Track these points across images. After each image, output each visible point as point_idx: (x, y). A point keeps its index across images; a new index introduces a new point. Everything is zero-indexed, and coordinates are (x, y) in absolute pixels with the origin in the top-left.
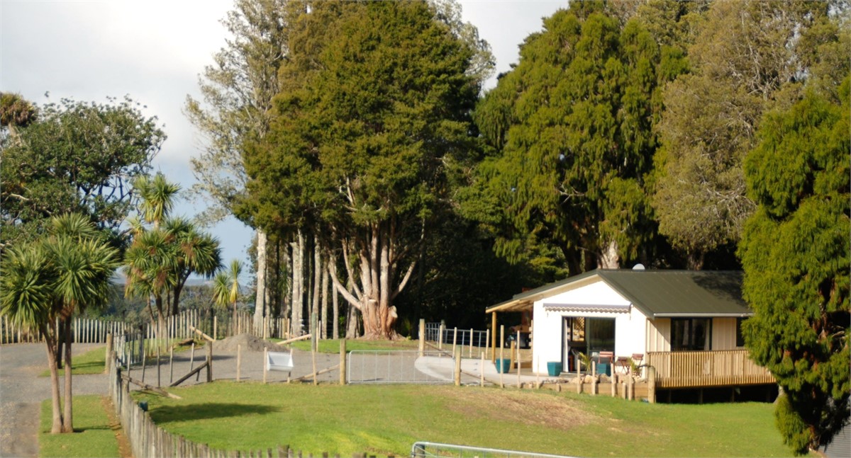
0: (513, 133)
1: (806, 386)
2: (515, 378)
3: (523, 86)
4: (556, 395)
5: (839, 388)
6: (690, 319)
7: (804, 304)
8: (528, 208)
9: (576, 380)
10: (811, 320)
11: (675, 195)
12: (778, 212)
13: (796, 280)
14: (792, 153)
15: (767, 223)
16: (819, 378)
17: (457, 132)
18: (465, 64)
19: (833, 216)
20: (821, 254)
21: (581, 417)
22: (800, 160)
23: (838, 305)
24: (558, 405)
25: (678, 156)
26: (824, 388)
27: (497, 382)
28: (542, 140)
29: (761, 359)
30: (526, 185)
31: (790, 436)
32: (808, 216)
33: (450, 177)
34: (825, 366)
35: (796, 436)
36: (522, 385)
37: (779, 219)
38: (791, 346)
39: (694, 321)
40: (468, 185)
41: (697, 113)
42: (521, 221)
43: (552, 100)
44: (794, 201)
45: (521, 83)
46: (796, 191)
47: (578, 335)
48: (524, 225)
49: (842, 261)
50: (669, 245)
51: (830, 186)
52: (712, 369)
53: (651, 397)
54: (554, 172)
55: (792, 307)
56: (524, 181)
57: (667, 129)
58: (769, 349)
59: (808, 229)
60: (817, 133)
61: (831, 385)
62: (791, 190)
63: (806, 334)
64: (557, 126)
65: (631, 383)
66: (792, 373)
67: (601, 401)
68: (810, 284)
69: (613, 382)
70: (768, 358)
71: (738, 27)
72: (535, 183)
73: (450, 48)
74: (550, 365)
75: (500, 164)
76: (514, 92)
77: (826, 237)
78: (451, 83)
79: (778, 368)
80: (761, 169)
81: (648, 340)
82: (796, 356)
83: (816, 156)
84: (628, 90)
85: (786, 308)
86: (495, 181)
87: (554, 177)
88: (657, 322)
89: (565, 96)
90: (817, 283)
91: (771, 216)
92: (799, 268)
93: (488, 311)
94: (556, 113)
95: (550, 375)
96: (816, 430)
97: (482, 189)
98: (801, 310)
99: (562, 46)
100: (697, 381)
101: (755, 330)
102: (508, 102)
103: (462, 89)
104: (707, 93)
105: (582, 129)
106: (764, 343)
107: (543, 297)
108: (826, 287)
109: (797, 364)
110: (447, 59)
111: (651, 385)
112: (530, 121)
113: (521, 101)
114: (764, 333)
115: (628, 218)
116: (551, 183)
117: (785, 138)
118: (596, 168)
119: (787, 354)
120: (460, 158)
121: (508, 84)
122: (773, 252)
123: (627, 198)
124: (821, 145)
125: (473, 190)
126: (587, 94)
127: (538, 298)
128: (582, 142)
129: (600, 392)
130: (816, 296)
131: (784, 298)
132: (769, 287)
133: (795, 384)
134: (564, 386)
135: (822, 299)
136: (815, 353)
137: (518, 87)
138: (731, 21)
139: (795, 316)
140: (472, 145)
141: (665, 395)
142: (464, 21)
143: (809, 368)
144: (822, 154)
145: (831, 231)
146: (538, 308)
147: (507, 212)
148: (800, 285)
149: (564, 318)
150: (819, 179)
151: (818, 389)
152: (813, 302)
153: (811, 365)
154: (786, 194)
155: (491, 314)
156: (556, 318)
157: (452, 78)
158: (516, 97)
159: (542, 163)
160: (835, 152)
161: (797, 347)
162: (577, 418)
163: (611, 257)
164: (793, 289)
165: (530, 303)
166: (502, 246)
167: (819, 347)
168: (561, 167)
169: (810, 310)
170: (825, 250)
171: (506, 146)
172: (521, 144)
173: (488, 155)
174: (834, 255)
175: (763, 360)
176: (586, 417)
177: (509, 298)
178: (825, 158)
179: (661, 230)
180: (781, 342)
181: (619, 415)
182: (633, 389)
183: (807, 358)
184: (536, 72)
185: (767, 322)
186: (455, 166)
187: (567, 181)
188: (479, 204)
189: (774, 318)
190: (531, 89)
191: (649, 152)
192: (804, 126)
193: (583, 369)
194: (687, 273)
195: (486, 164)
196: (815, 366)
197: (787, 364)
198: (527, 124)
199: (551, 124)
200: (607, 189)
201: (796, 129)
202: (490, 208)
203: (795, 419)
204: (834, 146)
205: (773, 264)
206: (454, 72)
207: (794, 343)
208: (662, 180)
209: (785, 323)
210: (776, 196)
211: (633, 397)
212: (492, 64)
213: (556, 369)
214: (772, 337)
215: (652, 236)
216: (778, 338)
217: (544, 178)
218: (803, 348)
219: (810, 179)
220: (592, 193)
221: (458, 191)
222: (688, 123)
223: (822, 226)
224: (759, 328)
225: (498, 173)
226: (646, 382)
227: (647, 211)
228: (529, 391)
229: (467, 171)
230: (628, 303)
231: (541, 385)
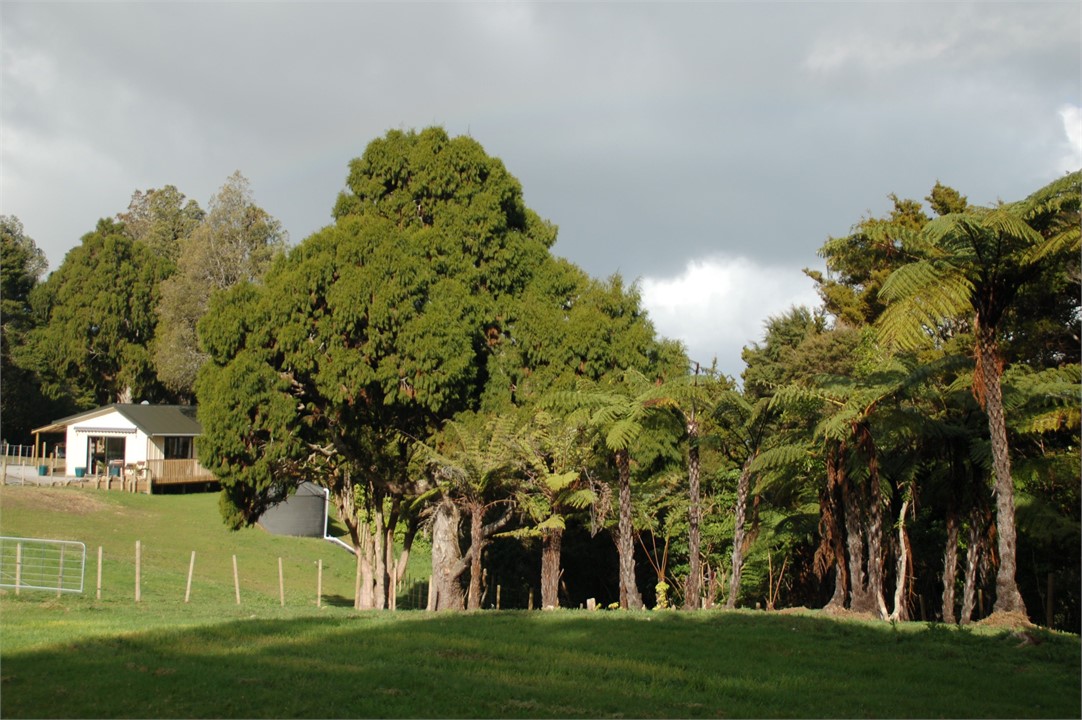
0: (56, 311)
1: (239, 483)
2: (50, 479)
3: (65, 280)
4: (78, 490)
5: (261, 484)
6: (178, 438)
7: (237, 424)
8: (66, 362)
9: (95, 480)
10: (242, 436)
11: (168, 354)
12: (221, 360)
13: (232, 408)
14: (230, 319)
15: (214, 368)
16: (247, 477)
17: (14, 308)
18: (22, 263)
19: (258, 364)
20: (249, 390)
21: (96, 505)
22: (236, 324)
23: (261, 426)
24: (80, 497)
25: (171, 329)
26: (251, 484)
27: (34, 482)
28: (77, 316)
29: (207, 464)
30: (66, 347)
31: (228, 518)
32: (240, 362)
33: (10, 340)
34: (251, 469)
35: (231, 519)
36: (54, 484)
37: (224, 365)
38: (228, 455)
39: (181, 440)
40: (23, 345)
41: (183, 301)
42: (61, 370)
43: (85, 290)
44: (232, 353)
45: (63, 277)
46: (233, 346)
47: (100, 449)
48: (63, 373)
49: (264, 395)
50: (164, 388)
51: (256, 343)
52: (192, 471)
53: (148, 490)
54: (85, 338)
55: (229, 427)
56: (64, 344)
57: (164, 312)
58: (213, 457)
59: (240, 372)
60: (248, 306)
61: (255, 482)
62: (230, 345)
63: (238, 446)
64: (88, 307)
65: (135, 480)
66: (229, 474)
67: (112, 494)
68: (242, 411)
69: (122, 480)
70: (212, 463)
71: (209, 248)
72: (71, 345)
73: (12, 251)
74: (77, 470)
75: (47, 332)
76: (58, 283)
77: (253, 377)
78: (11, 275)
79: (218, 470)
80: (210, 330)
81: (149, 450)
82: (231, 462)
83: (247, 322)
84: (135, 284)
85: (224, 427)
86: (43, 343)
87: (85, 341)
88: (155, 439)
89: (93, 287)
90: (246, 410)
91: (217, 363)
92: (234, 399)
93: (33, 432)
94: (87, 299)
95: (77, 476)
96: (246, 513)
97: (33, 348)
98: (234, 428)
99: (93, 254)
100: (181, 479)
101: (203, 444)
102: (53, 290)
103: (20, 279)
104: (189, 289)
105: (104, 309)
106: (209, 453)
107: (75, 422)
108: (253, 413)
109: (232, 467)
110: (8, 258)
111: (149, 482)
112: (68, 303)
113: (62, 290)
114: (209, 446)
115: (137, 370)
116: (83, 345)
117: (226, 308)
118: (113, 336)
119: (225, 460)
120: (17, 327)
121: (55, 278)
122: (217, 387)
123: (136, 357)
124: (251, 315)
125: (26, 348)
126: (108, 287)
127: (71, 423)
128: (103, 318)
129: (112, 487)
130: (245, 419)
131: (223, 420)
132: (213, 412)
133: (231, 482)
134: (85, 484)
135: (250, 421)
136: (244, 460)
137: (61, 280)
138: (204, 244)
139: (231, 433)
140: (27, 318)
141: (158, 489)
142: (25, 234)
143: (240, 470)
144: (252, 320)
145: (256, 374)
146: (71, 431)
147: (51, 364)
148: (235, 412)
149: (89, 438)
150: (249, 338)
151: (246, 485)
152: (243, 423)
153: (242, 468)
154: (226, 348)
155: (35, 435)
156: (84, 437)
157: (12, 271)
158: (60, 287)
159: (76, 331)
160: (260, 319)
161: (232, 455)
162: (93, 506)
163: (127, 396)
164: (230, 414)
165: (65, 427)
166: (47, 388)
167: (247, 455)
168: (91, 334)
169: (241, 429)
170: (252, 387)
171: (51, 320)
172: (62, 319)
173: (38, 325)
174: (258, 391)
175: (209, 465)
176: (98, 505)
177: (49, 423)
178: (253, 323)
179: (159, 378)
180: (221, 452)
181: (124, 504)
182: (136, 485)
183: (239, 463)
184: (74, 271)
185: (211, 438)
186: (13, 332)
187: (94, 344)
188: (31, 358)
189: (216, 435)
190: (69, 282)
191: (152, 327)
192: (240, 301)
193: (101, 472)
194: (177, 407)
195: (37, 332)
196: (245, 469)
197: (225, 468)
198: (67, 305)
199: (84, 305)
200: (122, 351)
201: (234, 303)
202: (38, 361)
203: (231, 506)
204: (259, 315)
205: (216, 397)
206: (13, 268)
207: (230, 453)
208: (160, 345)
209: (223, 438)
210: (220, 349)
211: (136, 491)
212: (45, 265)
213: (82, 472)
214: (214, 449)
215: (153, 382)
216: (219, 449)
217: (78, 342)
218: (236, 456)
219: (243, 337)
220: (112, 354)
221: (15, 349)
222: (177, 308)
223: (250, 370)
224: (206, 442)
225: (45, 338)
226: (146, 480)
227: (149, 366)
228: (58, 488)
229: (23, 336)
230: (134, 427)
231: (69, 484)
